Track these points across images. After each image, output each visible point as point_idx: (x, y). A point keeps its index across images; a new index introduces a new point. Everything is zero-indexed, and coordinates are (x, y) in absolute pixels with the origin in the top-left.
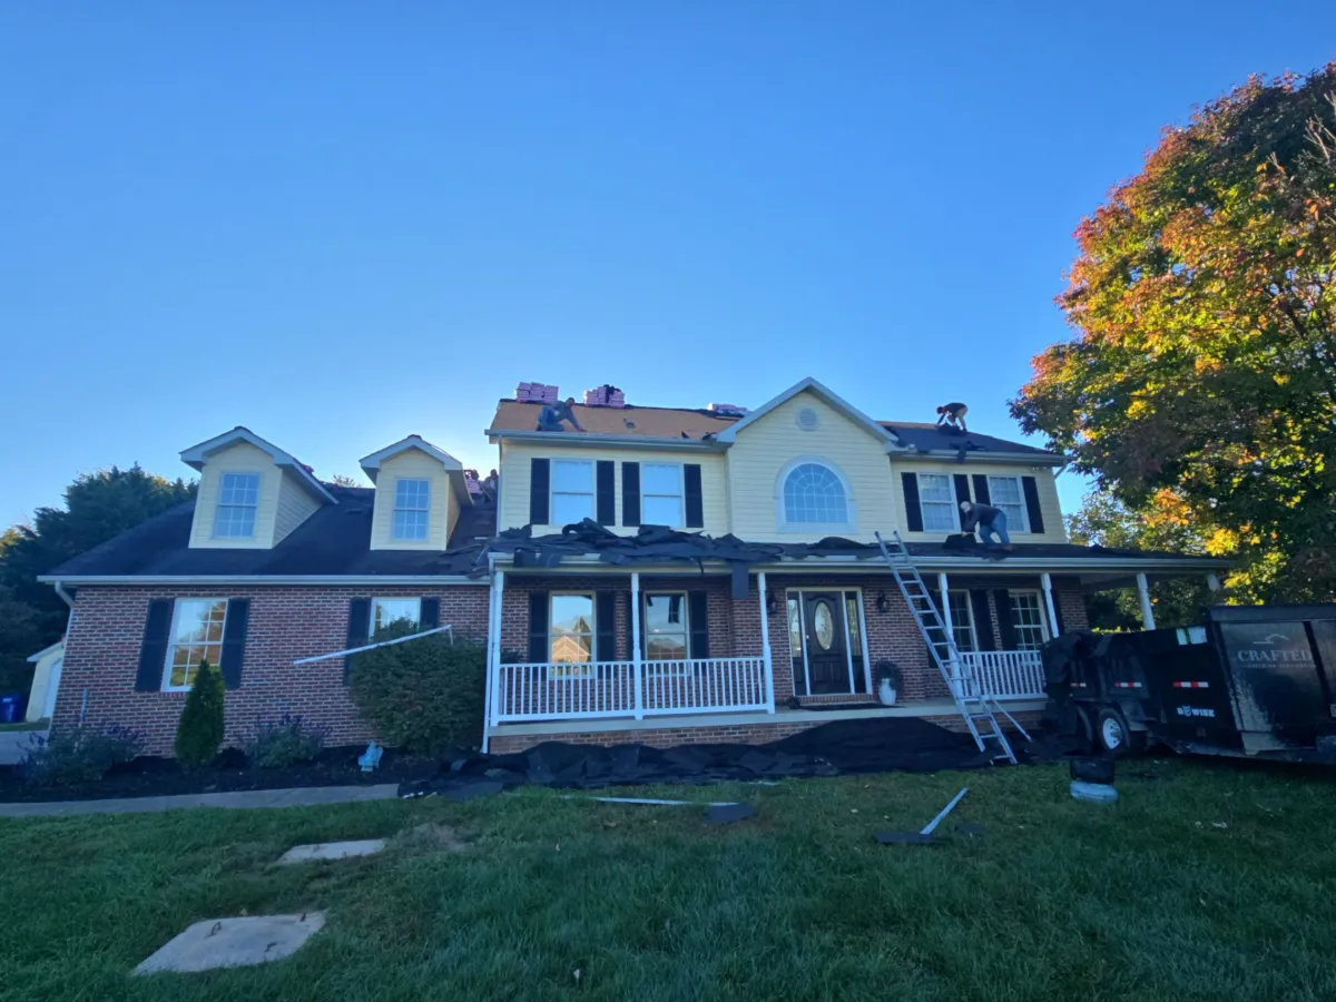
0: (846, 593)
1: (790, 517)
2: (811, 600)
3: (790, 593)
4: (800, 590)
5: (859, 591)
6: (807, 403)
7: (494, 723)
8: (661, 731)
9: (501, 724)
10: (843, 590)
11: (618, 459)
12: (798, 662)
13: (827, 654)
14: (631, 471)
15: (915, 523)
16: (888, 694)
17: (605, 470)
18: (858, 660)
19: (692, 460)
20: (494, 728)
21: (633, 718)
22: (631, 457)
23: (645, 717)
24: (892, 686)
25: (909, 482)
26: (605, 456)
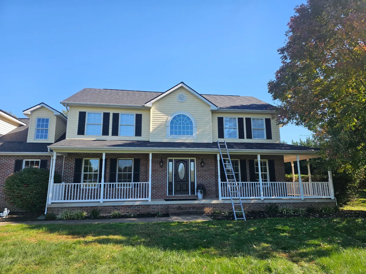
0: (191, 160)
1: (172, 133)
2: (178, 162)
3: (169, 160)
4: (174, 158)
5: (195, 159)
6: (181, 92)
7: (50, 203)
8: (109, 206)
9: (52, 203)
10: (189, 159)
11: (111, 112)
12: (170, 184)
13: (182, 181)
14: (116, 116)
15: (221, 135)
16: (200, 195)
17: (106, 116)
18: (193, 184)
19: (139, 112)
20: (49, 204)
21: (99, 202)
22: (116, 111)
23: (104, 202)
24: (201, 192)
25: (220, 120)
26: (107, 111)
